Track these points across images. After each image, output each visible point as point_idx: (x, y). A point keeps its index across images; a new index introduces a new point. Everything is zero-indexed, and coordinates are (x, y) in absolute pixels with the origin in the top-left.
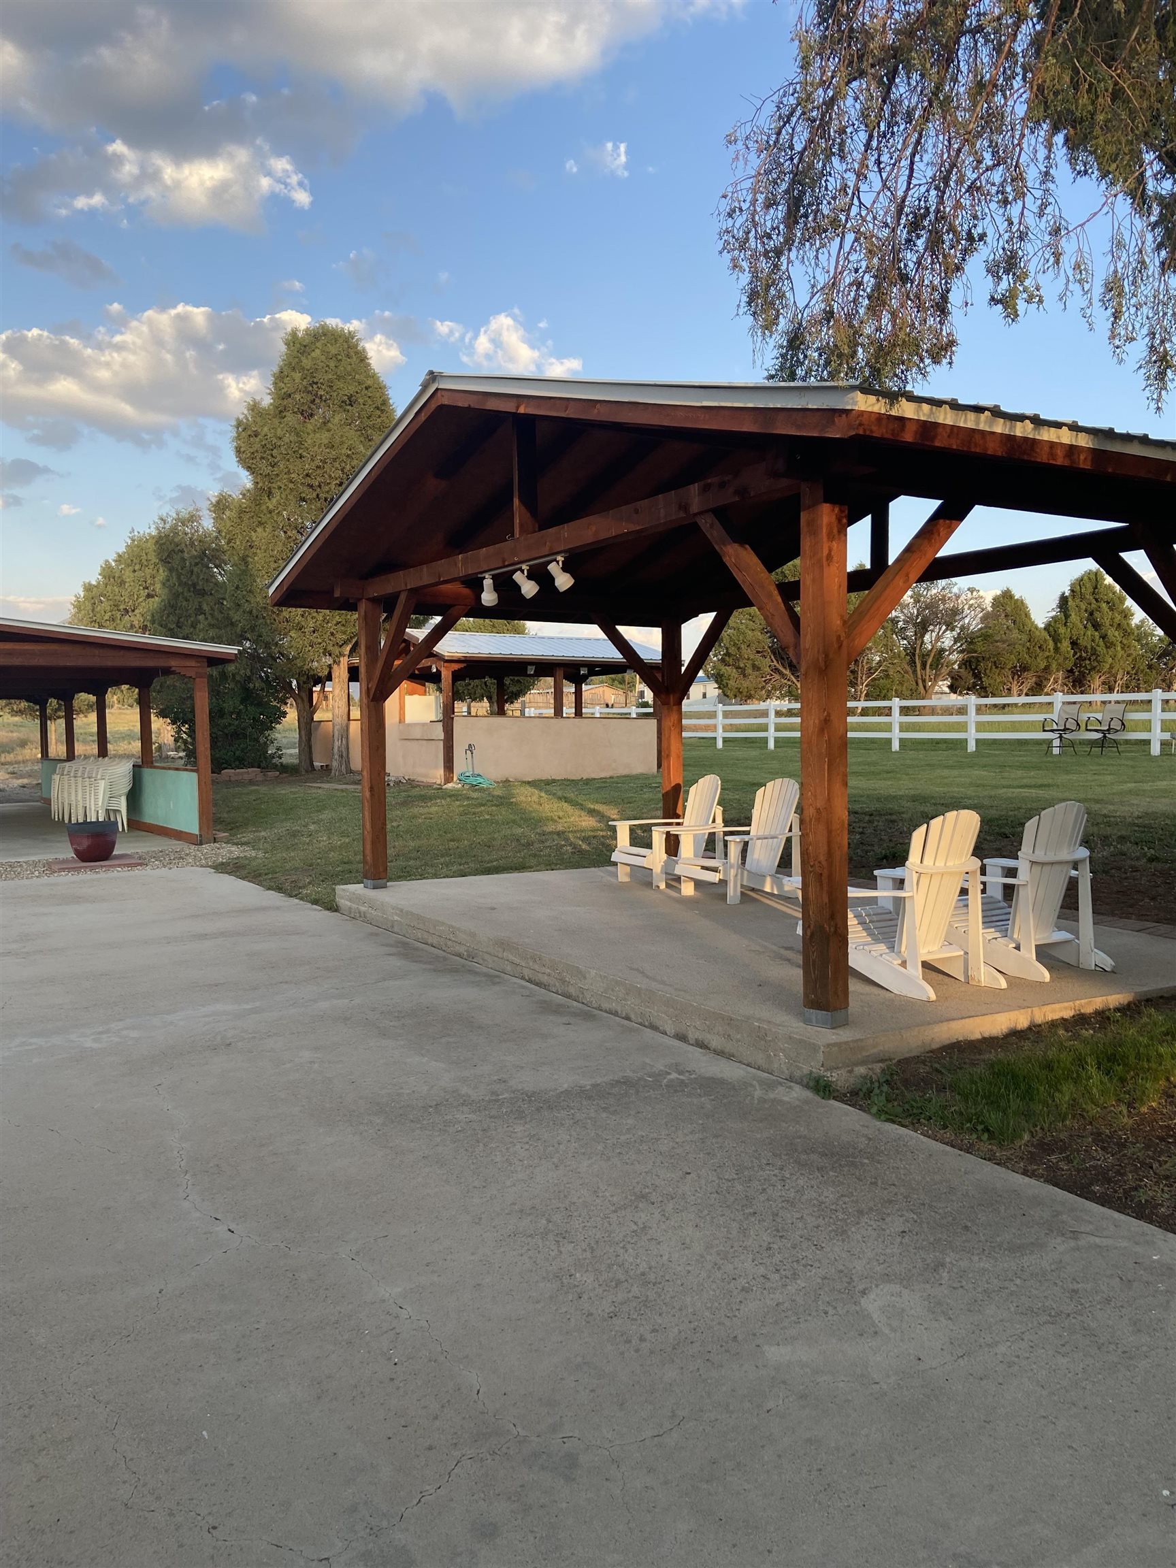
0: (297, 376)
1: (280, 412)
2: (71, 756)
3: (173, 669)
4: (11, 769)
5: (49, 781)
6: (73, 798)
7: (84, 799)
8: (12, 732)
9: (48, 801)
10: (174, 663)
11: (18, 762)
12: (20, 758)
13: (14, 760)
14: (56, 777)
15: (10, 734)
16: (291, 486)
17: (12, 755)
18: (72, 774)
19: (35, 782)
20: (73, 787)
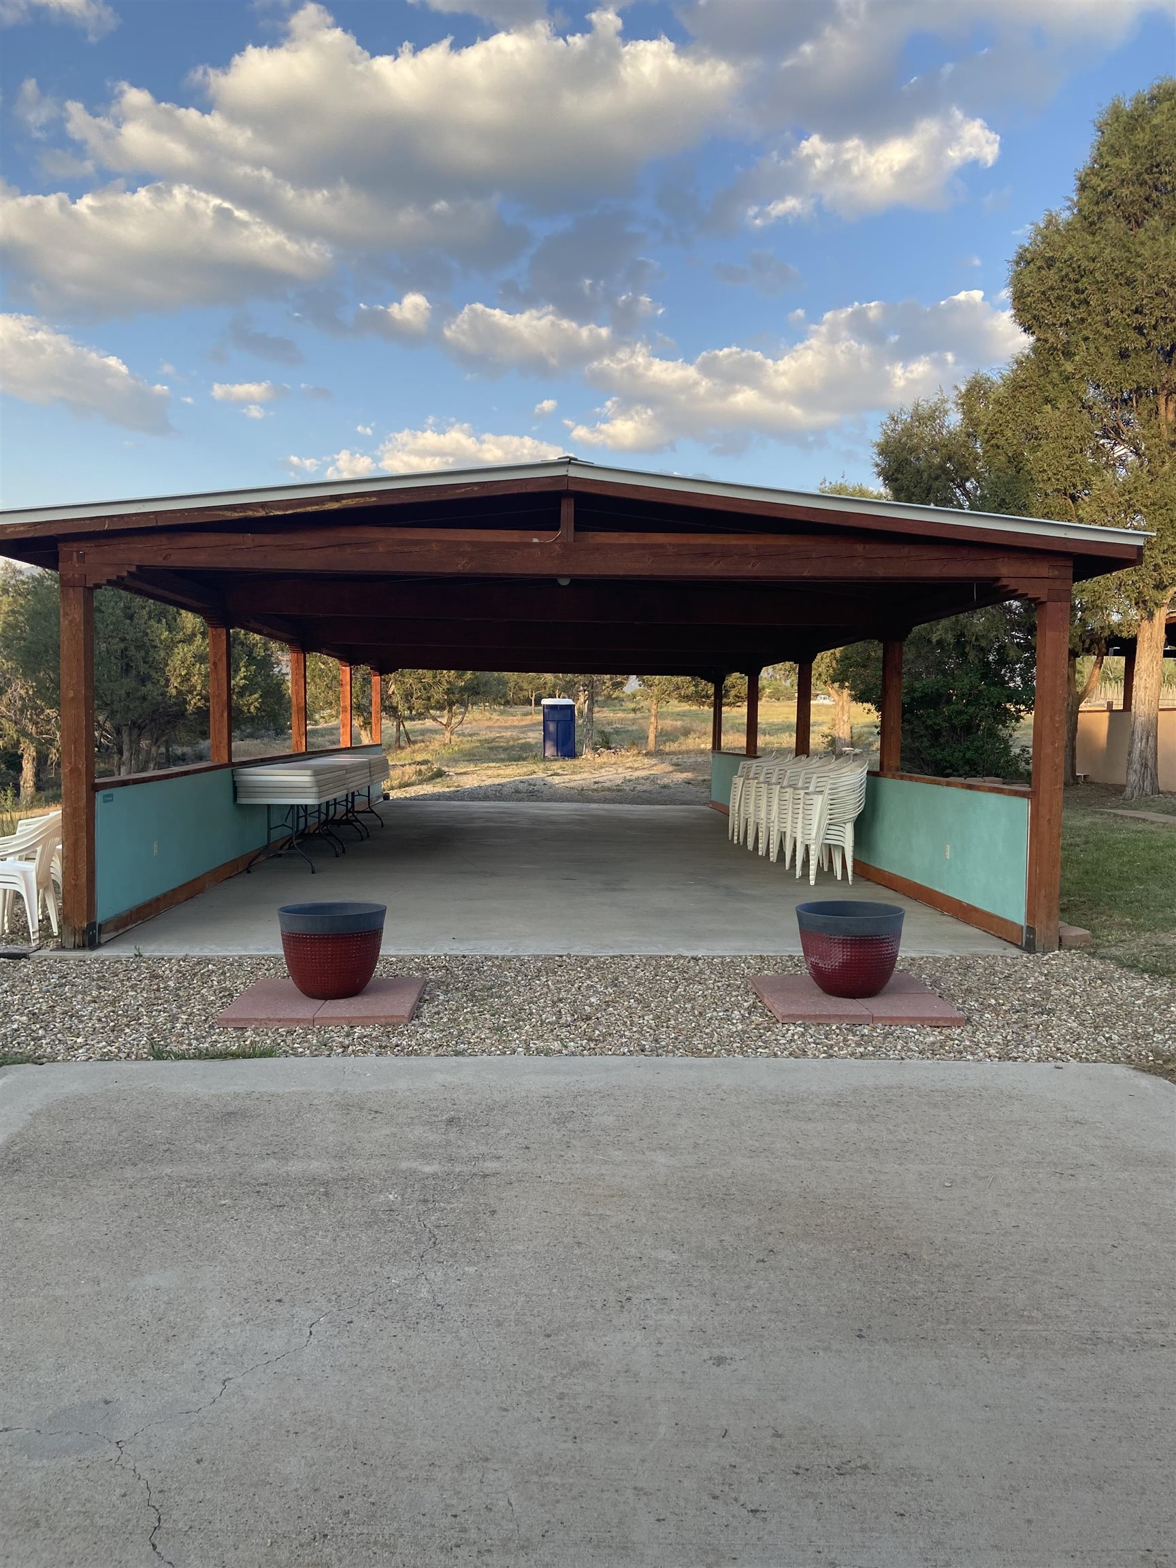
0: (1125, 162)
1: (1090, 222)
2: (752, 751)
3: (1004, 582)
4: (675, 760)
5: (727, 787)
6: (763, 815)
7: (782, 820)
8: (676, 721)
9: (725, 811)
10: (1006, 570)
11: (680, 753)
12: (684, 748)
13: (677, 749)
14: (738, 781)
15: (675, 723)
16: (1107, 331)
17: (676, 745)
18: (762, 779)
19: (701, 778)
20: (764, 799)
